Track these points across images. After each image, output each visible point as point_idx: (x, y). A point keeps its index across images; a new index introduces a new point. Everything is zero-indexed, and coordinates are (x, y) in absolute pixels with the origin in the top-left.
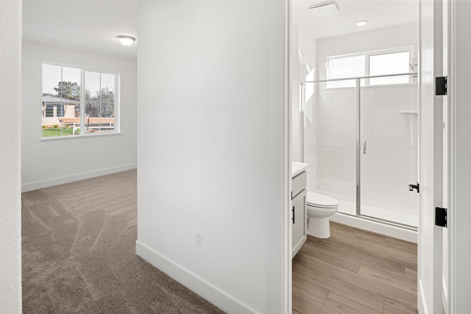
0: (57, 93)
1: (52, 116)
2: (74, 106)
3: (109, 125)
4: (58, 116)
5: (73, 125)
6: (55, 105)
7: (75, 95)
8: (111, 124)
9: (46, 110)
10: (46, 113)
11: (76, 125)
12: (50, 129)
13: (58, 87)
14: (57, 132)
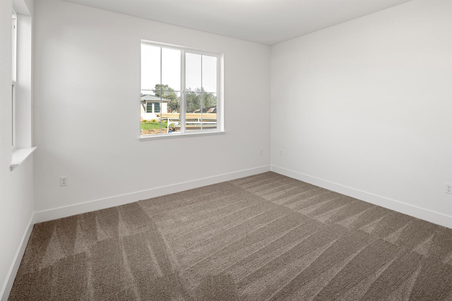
0: (154, 94)
1: (151, 112)
2: (167, 103)
3: (197, 120)
4: (155, 112)
5: (167, 120)
6: (153, 102)
7: (167, 95)
8: (199, 119)
9: (147, 107)
10: (147, 109)
11: (170, 120)
12: (150, 123)
13: (155, 89)
14: (155, 125)
